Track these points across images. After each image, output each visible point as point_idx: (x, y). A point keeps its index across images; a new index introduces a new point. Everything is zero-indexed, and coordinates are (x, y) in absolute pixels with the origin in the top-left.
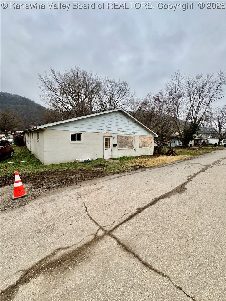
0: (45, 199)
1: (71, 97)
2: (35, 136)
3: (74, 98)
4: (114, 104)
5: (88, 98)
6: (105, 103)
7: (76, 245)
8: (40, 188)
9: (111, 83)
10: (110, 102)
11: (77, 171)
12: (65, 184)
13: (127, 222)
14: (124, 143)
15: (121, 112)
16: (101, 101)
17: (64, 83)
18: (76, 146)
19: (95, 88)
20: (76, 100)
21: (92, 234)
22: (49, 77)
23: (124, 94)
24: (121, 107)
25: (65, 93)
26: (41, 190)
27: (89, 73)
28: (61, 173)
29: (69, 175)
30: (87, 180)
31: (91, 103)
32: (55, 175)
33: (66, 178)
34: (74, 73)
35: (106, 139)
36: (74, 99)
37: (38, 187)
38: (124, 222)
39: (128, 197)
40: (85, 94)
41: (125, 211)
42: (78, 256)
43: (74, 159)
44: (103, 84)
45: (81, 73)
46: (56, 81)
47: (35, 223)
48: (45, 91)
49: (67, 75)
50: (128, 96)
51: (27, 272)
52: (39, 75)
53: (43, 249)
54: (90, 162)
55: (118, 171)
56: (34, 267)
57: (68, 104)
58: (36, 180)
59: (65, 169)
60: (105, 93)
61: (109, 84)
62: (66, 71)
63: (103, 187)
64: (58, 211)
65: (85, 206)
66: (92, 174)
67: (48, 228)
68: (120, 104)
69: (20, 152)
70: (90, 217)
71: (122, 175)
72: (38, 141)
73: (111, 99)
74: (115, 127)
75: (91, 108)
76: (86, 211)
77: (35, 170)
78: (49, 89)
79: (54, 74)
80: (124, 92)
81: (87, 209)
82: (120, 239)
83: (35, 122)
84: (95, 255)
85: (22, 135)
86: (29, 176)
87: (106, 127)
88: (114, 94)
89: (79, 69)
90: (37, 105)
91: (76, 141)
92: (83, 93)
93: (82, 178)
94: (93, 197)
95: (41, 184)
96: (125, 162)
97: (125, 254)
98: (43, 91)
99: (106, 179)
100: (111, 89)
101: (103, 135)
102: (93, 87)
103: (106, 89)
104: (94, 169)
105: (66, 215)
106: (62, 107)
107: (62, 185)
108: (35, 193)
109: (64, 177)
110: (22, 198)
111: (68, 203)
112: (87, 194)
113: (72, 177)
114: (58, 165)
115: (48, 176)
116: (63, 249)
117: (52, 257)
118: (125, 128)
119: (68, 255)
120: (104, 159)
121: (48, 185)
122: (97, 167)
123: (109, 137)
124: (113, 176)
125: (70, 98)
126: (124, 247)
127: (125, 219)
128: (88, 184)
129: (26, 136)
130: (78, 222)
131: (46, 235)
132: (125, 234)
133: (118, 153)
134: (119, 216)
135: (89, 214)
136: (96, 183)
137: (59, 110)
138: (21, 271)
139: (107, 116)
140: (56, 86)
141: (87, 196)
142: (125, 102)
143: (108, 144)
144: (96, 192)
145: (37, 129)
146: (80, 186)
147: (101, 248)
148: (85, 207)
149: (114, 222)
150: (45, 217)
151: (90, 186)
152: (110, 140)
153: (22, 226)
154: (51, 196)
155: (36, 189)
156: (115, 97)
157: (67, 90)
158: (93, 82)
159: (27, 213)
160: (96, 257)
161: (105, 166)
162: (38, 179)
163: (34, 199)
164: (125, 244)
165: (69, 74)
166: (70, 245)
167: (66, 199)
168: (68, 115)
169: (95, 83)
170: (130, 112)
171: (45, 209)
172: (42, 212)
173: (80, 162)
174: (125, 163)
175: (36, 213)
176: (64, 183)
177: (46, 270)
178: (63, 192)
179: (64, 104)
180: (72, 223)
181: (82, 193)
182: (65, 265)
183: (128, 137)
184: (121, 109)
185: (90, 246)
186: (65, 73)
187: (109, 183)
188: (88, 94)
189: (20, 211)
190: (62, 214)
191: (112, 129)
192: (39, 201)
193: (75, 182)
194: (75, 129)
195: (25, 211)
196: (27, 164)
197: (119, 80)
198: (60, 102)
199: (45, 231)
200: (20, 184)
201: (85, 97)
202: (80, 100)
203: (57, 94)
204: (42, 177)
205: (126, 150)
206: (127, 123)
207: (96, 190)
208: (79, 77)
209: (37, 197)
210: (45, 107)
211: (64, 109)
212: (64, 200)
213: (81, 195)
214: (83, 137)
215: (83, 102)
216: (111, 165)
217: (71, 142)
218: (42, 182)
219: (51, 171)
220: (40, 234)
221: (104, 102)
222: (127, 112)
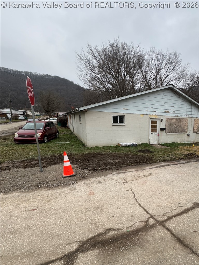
0: (92, 180)
1: (111, 75)
2: (77, 118)
3: (114, 75)
4: (161, 80)
5: (129, 75)
6: (150, 79)
7: (126, 228)
8: (86, 169)
9: (157, 54)
10: (155, 78)
11: (121, 155)
12: (110, 168)
13: (182, 216)
14: (174, 126)
15: (171, 90)
16: (145, 77)
17: (102, 60)
18: (118, 129)
19: (138, 62)
20: (116, 78)
21: (143, 221)
22: (86, 54)
23: (174, 67)
24: (170, 83)
25: (104, 70)
26: (88, 171)
27: (130, 45)
28: (105, 156)
29: (113, 159)
30: (133, 165)
31: (133, 80)
32: (99, 158)
33: (110, 161)
34: (112, 47)
35: (152, 121)
36: (114, 77)
37: (85, 168)
38: (178, 215)
39: (181, 189)
40: (125, 70)
41: (179, 203)
42: (129, 240)
43: (117, 143)
44: (147, 57)
45: (121, 46)
46: (94, 58)
47: (86, 201)
48: (83, 70)
49: (105, 50)
50: (179, 70)
51: (83, 243)
52: (77, 53)
53: (96, 227)
54: (134, 146)
55: (167, 158)
56: (89, 240)
57: (108, 83)
58: (82, 162)
59: (108, 153)
60: (149, 68)
61: (154, 57)
62: (104, 46)
63: (150, 174)
64: (105, 194)
65: (132, 191)
66: (137, 160)
67: (98, 208)
68: (168, 79)
69: (64, 133)
70: (139, 204)
71: (172, 164)
72: (80, 123)
73: (157, 74)
74: (163, 108)
75: (133, 87)
76: (134, 197)
77: (80, 152)
78: (87, 68)
79: (92, 50)
80: (173, 65)
81: (135, 195)
82: (175, 231)
83: (75, 103)
84: (148, 242)
85: (65, 116)
86: (75, 157)
87: (152, 108)
88: (161, 68)
89: (118, 42)
90: (76, 85)
91: (119, 124)
92: (124, 69)
93: (127, 163)
94: (140, 184)
95: (87, 166)
96: (176, 148)
97: (181, 248)
98: (81, 71)
99: (154, 166)
100: (156, 62)
101: (148, 117)
102: (135, 61)
103: (150, 62)
104: (139, 154)
105: (114, 198)
106: (102, 86)
107: (107, 168)
108: (82, 174)
109: (108, 161)
110: (71, 177)
111: (114, 186)
112: (134, 180)
113: (117, 161)
114: (100, 148)
115: (93, 159)
116: (114, 230)
117: (104, 235)
118: (175, 109)
119: (119, 236)
120: (150, 144)
121: (93, 167)
122: (142, 153)
123: (156, 120)
124: (162, 163)
125: (109, 76)
126: (180, 241)
127: (180, 212)
128: (133, 170)
129: (68, 118)
130: (126, 207)
131: (96, 214)
132: (180, 228)
133: (167, 138)
134: (172, 208)
135: (137, 201)
136: (143, 170)
137: (98, 90)
138: (78, 241)
139: (153, 95)
140: (94, 64)
141: (133, 182)
142: (175, 78)
143: (154, 128)
144: (144, 179)
145: (79, 110)
146: (125, 171)
147: (153, 237)
148: (133, 193)
149: (167, 213)
150: (94, 198)
151: (137, 172)
152: (156, 123)
153: (74, 202)
154: (97, 178)
155: (82, 170)
156: (163, 72)
157: (105, 68)
158: (135, 55)
159: (77, 192)
160: (148, 244)
161: (151, 152)
162: (84, 161)
163: (81, 179)
164: (181, 239)
165: (108, 48)
166: (120, 227)
167: (113, 182)
168: (108, 95)
169: (137, 56)
170: (182, 90)
171: (93, 190)
172: (91, 192)
173: (123, 146)
174: (176, 150)
175: (85, 192)
176: (109, 166)
177: (99, 246)
178: (108, 175)
179: (103, 84)
180: (120, 207)
181: (128, 179)
182: (117, 245)
183: (179, 120)
184: (171, 86)
185: (141, 233)
186: (103, 47)
187: (157, 170)
188: (129, 71)
189: (71, 189)
190: (110, 197)
191: (159, 111)
192: (87, 182)
193: (120, 166)
194: (118, 110)
195: (75, 189)
196: (72, 145)
197: (168, 50)
198: (98, 81)
199: (95, 210)
200: (68, 164)
201: (126, 74)
202: (120, 78)
203: (96, 72)
204: (87, 158)
205: (176, 135)
206: (179, 102)
207: (144, 177)
208: (119, 51)
209: (85, 177)
210: (84, 87)
211: (103, 89)
212: (111, 184)
213: (127, 180)
214: (126, 119)
215: (124, 80)
216: (158, 151)
217: (113, 125)
218: (87, 164)
219: (94, 154)
220: (91, 212)
221: (148, 78)
222: (178, 89)
